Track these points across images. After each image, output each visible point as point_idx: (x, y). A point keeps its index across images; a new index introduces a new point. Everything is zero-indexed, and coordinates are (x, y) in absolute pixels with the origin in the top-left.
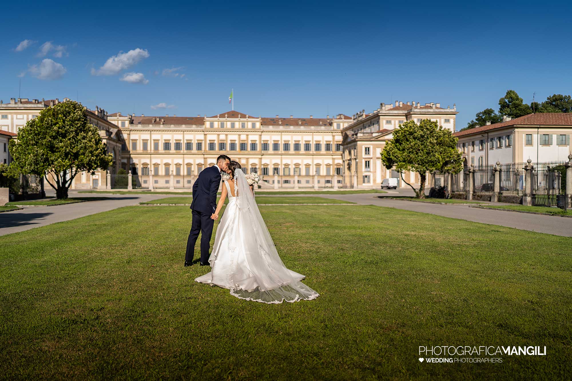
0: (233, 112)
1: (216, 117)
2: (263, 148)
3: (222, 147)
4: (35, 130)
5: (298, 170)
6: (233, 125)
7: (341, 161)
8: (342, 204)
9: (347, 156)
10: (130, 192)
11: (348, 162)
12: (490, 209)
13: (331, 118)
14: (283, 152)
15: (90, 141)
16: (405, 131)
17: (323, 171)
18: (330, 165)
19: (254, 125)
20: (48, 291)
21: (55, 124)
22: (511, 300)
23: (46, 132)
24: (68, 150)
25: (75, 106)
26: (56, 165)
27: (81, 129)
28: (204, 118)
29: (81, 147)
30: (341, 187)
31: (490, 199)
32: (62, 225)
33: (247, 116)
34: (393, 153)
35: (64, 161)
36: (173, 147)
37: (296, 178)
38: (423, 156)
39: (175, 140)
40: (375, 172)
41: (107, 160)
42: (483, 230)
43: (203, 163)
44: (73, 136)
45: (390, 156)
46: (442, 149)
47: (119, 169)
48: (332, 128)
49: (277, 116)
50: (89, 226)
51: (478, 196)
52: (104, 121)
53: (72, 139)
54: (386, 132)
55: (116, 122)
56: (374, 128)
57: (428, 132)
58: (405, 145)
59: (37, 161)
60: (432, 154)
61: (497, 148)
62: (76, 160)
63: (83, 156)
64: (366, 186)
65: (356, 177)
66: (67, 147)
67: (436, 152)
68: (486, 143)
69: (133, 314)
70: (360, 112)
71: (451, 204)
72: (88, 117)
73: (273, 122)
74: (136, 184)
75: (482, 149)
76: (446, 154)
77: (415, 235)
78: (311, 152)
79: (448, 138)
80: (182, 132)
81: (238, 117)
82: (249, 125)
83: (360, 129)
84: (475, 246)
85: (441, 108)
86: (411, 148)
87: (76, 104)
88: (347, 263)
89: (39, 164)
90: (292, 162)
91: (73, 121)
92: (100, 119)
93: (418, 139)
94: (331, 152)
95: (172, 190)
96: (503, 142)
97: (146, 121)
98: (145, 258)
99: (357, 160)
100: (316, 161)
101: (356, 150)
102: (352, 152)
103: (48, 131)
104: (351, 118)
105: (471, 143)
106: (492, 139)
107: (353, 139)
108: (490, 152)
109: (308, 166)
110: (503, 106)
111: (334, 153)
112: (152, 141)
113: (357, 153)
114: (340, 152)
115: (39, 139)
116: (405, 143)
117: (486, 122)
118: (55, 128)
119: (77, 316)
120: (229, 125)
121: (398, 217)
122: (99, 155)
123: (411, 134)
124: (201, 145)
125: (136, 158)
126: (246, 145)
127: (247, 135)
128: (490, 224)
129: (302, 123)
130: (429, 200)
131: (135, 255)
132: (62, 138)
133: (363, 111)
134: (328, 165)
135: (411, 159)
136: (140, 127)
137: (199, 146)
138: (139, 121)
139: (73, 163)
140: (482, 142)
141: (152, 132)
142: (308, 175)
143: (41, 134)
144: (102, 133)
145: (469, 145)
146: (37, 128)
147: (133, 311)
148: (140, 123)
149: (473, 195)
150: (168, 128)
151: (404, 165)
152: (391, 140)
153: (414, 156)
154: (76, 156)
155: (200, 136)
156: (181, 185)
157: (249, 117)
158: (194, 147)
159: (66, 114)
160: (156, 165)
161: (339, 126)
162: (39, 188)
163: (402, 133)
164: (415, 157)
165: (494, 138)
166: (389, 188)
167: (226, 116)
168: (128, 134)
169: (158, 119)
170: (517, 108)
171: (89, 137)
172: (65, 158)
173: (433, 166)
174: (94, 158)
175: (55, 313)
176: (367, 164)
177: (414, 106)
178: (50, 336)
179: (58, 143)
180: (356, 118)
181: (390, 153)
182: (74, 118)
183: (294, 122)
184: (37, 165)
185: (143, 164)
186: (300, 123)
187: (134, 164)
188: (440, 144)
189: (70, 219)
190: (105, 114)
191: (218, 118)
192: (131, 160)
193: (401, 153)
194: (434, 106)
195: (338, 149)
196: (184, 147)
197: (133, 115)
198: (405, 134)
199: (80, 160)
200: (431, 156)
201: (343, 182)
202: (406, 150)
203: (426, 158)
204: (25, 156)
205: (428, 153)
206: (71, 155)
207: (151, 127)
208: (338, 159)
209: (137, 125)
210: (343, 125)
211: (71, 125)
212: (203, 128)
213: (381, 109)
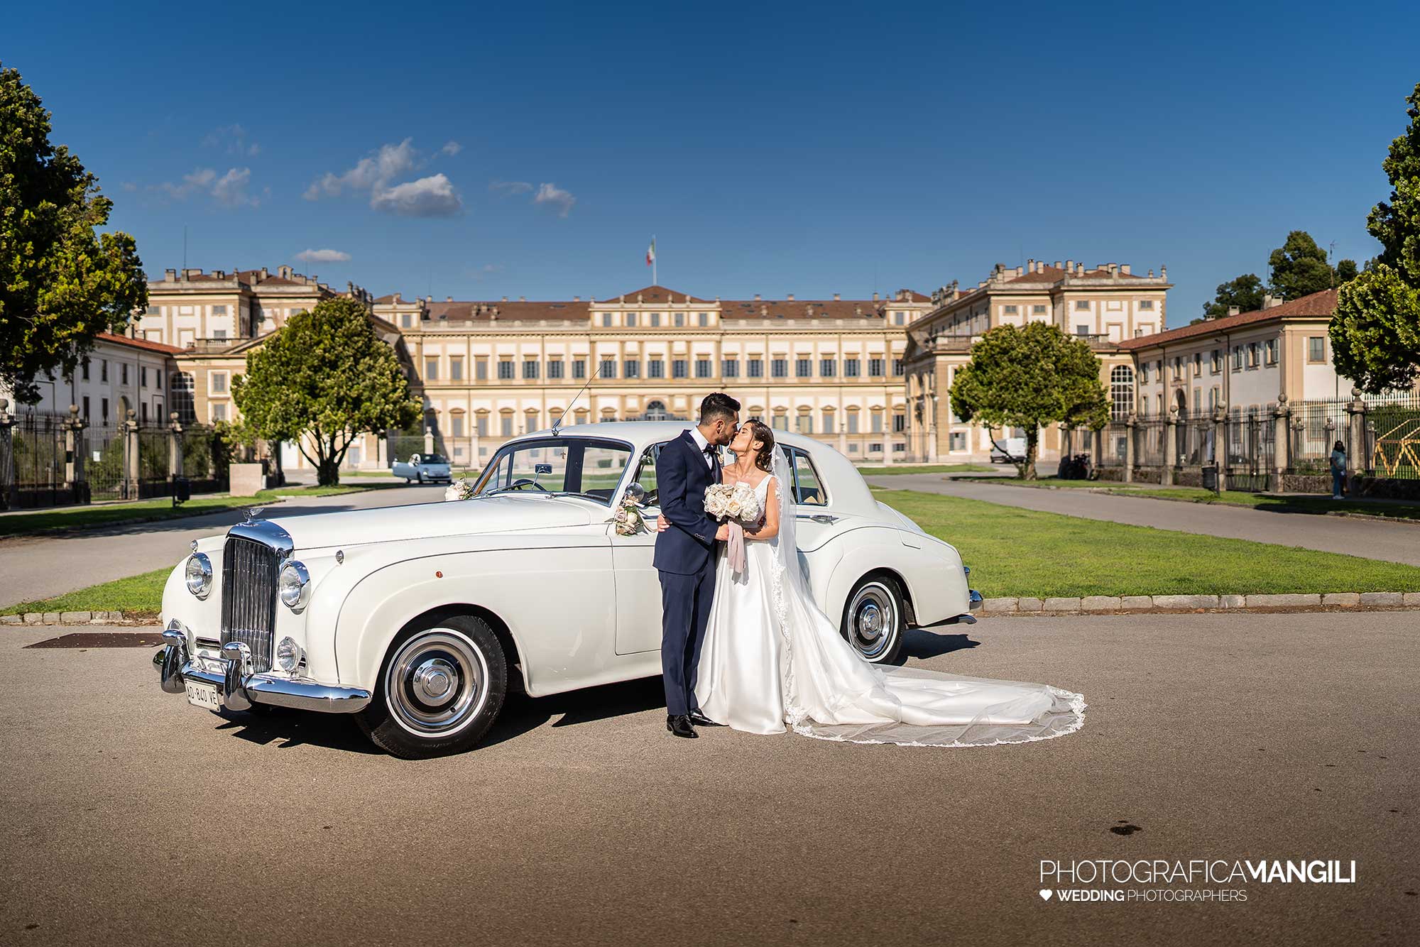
0: (655, 288)
1: (616, 301)
2: (725, 372)
3: (632, 369)
4: (280, 356)
5: (805, 420)
6: (655, 319)
7: (903, 401)
9: (914, 388)
11: (917, 401)
13: (883, 298)
14: (772, 380)
15: (382, 374)
16: (993, 345)
17: (865, 424)
18: (881, 409)
19: (703, 319)
21: (318, 344)
23: (301, 358)
24: (342, 393)
26: (322, 421)
27: (364, 351)
28: (589, 302)
29: (366, 386)
30: (903, 461)
31: (1159, 479)
33: (688, 298)
34: (971, 390)
35: (335, 413)
36: (519, 370)
38: (1027, 396)
39: (525, 355)
43: (587, 407)
44: (351, 365)
45: (963, 395)
46: (1067, 381)
48: (885, 322)
49: (758, 295)
51: (1142, 474)
53: (347, 371)
55: (391, 316)
56: (977, 325)
57: (1039, 348)
58: (993, 374)
59: (286, 414)
60: (1045, 391)
61: (1248, 368)
62: (357, 412)
63: (368, 404)
64: (956, 457)
65: (932, 438)
66: (340, 387)
67: (1054, 387)
68: (1226, 357)
70: (948, 287)
73: (748, 310)
75: (1217, 371)
76: (1075, 391)
78: (836, 380)
80: (540, 337)
81: (667, 302)
82: (694, 319)
83: (945, 326)
85: (1131, 276)
86: (1005, 379)
89: (290, 419)
90: (792, 402)
91: (349, 336)
93: (1019, 363)
94: (884, 380)
96: (1261, 353)
97: (458, 313)
99: (936, 399)
100: (848, 401)
101: (933, 376)
102: (926, 378)
103: (305, 357)
104: (927, 301)
105: (1193, 356)
106: (1237, 348)
107: (927, 350)
108: (1233, 377)
109: (828, 412)
110: (1281, 267)
111: (889, 380)
112: (473, 359)
113: (936, 383)
114: (902, 379)
115: (288, 373)
116: (992, 369)
117: (1231, 308)
118: (319, 351)
120: (646, 319)
122: (399, 402)
123: (1005, 352)
124: (583, 367)
125: (437, 397)
126: (685, 366)
127: (689, 342)
129: (814, 313)
132: (331, 370)
133: (955, 283)
134: (876, 410)
135: (1003, 402)
136: (444, 326)
137: (578, 367)
138: (443, 314)
139: (351, 417)
140: (1216, 355)
141: (472, 338)
142: (829, 432)
143: (292, 362)
145: (1189, 361)
146: (283, 351)
148: (443, 318)
150: (508, 329)
151: (991, 414)
152: (968, 365)
153: (1010, 396)
155: (581, 347)
157: (692, 301)
158: (568, 370)
159: (336, 323)
160: (482, 414)
161: (900, 317)
163: (986, 351)
164: (1012, 397)
165: (1242, 345)
167: (640, 298)
168: (417, 343)
169: (484, 309)
170: (1307, 275)
172: (337, 407)
174: (388, 407)
177: (1071, 271)
179: (323, 379)
180: (939, 300)
181: (963, 390)
182: (350, 331)
183: (797, 311)
184: (287, 423)
185: (453, 411)
186: (810, 312)
187: (432, 411)
188: (1064, 370)
191: (622, 303)
192: (427, 403)
193: (985, 389)
194: (1115, 272)
195: (898, 372)
196: (543, 370)
197: (429, 299)
198: (993, 353)
199: (363, 410)
200: (1044, 396)
201: (907, 448)
202: (995, 384)
203: (1032, 399)
204: (264, 405)
205: (1037, 390)
206: (347, 401)
207: (468, 326)
208: (898, 394)
209: (437, 321)
210: (911, 316)
211: (346, 344)
212: (588, 326)
213: (993, 277)
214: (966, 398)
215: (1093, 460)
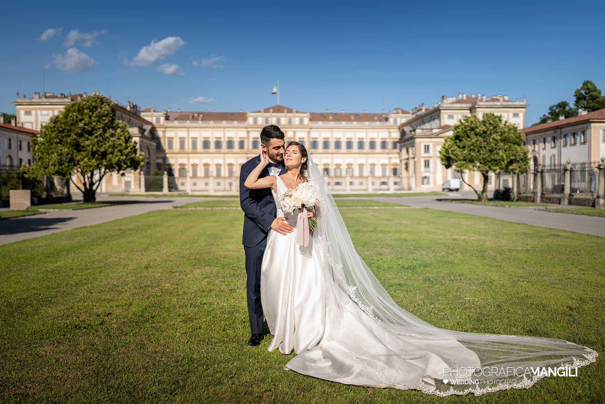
0: (279, 106)
1: (260, 112)
2: (312, 146)
4: (58, 127)
5: (350, 170)
6: (279, 121)
7: (398, 161)
8: (394, 207)
9: (404, 155)
10: (165, 195)
11: (405, 161)
12: (557, 212)
13: (387, 112)
14: (334, 151)
15: (119, 139)
16: (466, 126)
17: (378, 172)
18: (386, 165)
19: (301, 121)
20: (56, 297)
21: (81, 121)
22: (548, 306)
23: (71, 129)
24: (94, 149)
25: (102, 101)
26: (82, 165)
27: (109, 125)
28: (246, 113)
29: (110, 146)
30: (398, 190)
31: (559, 201)
32: (84, 229)
33: (294, 111)
34: (453, 151)
35: (90, 161)
36: (212, 145)
37: (348, 180)
38: (485, 154)
39: (215, 138)
40: (435, 172)
41: (137, 159)
42: (543, 234)
44: (101, 133)
45: (448, 154)
46: (506, 146)
47: (153, 170)
48: (388, 123)
49: (328, 110)
50: (113, 230)
51: (547, 198)
52: (137, 117)
53: (99, 136)
54: (446, 128)
55: (150, 118)
56: (435, 124)
57: (492, 128)
58: (466, 142)
59: (61, 161)
60: (495, 151)
61: (571, 145)
62: (104, 160)
63: (111, 156)
64: (425, 188)
65: (414, 178)
66: (94, 145)
67: (500, 149)
68: (559, 140)
69: (141, 320)
70: (420, 106)
71: (515, 207)
72: (117, 112)
73: (323, 117)
74: (172, 186)
75: (555, 147)
76: (511, 152)
77: (464, 240)
78: (365, 151)
79: (514, 134)
80: (223, 129)
81: (283, 112)
82: (297, 121)
83: (419, 125)
84: (527, 251)
85: (509, 101)
86: (473, 145)
87: (104, 98)
88: (381, 268)
89: (63, 164)
90: (344, 161)
91: (100, 117)
92: (132, 115)
93: (480, 136)
94: (387, 151)
95: (212, 193)
97: (183, 117)
98: (165, 264)
99: (416, 159)
100: (371, 161)
101: (414, 148)
102: (410, 150)
103: (73, 128)
104: (408, 113)
105: (542, 140)
106: (566, 135)
107: (411, 136)
109: (361, 166)
110: (579, 98)
111: (390, 151)
112: (190, 139)
113: (415, 152)
114: (397, 151)
115: (63, 137)
116: (465, 139)
117: (559, 116)
118: (81, 125)
119: (81, 321)
120: (274, 121)
121: (452, 220)
122: (129, 155)
123: (472, 129)
124: (243, 144)
125: (172, 157)
127: (294, 132)
128: (552, 227)
129: (355, 119)
130: (491, 203)
131: (155, 260)
132: (89, 136)
133: (423, 104)
134: (384, 165)
135: (472, 157)
136: (176, 123)
137: (241, 144)
138: (176, 117)
139: (101, 163)
140: (554, 139)
141: (190, 129)
142: (361, 176)
143: (65, 131)
144: (134, 131)
145: (540, 142)
146: (60, 124)
147: (142, 316)
148: (176, 119)
149: (542, 197)
150: (207, 125)
151: (465, 164)
152: (451, 137)
153: (475, 154)
154: (104, 155)
155: (242, 134)
156: (221, 187)
157: (297, 112)
158: (236, 145)
159: (93, 109)
160: (195, 166)
161: (395, 121)
162: (65, 191)
163: (462, 129)
164: (477, 155)
165: (568, 134)
166: (451, 190)
167: (271, 110)
168: (163, 131)
169: (196, 115)
170: (595, 101)
171: (118, 134)
172: (92, 157)
173: (496, 165)
174: (124, 158)
175: (59, 318)
176: (427, 164)
177: (479, 98)
178: (50, 341)
179: (84, 141)
180: (415, 112)
181: (448, 151)
182: (101, 114)
183: (347, 118)
184: (61, 166)
185: (180, 165)
186: (353, 118)
187: (170, 165)
188: (505, 140)
189: (94, 224)
190: (138, 109)
191: (263, 113)
192: (167, 160)
193: (461, 150)
194: (501, 99)
195: (395, 147)
196: (224, 145)
197: (169, 110)
198: (466, 130)
199: (108, 159)
200: (494, 154)
201: (400, 184)
202: (467, 148)
203: (488, 156)
204: (49, 155)
205: (491, 151)
206: (98, 154)
207: (188, 123)
208: (395, 158)
209: (173, 121)
210: (401, 121)
211: (98, 121)
212: (245, 124)
213: (442, 102)
214: (451, 155)
215: (515, 190)
